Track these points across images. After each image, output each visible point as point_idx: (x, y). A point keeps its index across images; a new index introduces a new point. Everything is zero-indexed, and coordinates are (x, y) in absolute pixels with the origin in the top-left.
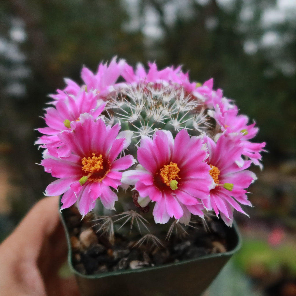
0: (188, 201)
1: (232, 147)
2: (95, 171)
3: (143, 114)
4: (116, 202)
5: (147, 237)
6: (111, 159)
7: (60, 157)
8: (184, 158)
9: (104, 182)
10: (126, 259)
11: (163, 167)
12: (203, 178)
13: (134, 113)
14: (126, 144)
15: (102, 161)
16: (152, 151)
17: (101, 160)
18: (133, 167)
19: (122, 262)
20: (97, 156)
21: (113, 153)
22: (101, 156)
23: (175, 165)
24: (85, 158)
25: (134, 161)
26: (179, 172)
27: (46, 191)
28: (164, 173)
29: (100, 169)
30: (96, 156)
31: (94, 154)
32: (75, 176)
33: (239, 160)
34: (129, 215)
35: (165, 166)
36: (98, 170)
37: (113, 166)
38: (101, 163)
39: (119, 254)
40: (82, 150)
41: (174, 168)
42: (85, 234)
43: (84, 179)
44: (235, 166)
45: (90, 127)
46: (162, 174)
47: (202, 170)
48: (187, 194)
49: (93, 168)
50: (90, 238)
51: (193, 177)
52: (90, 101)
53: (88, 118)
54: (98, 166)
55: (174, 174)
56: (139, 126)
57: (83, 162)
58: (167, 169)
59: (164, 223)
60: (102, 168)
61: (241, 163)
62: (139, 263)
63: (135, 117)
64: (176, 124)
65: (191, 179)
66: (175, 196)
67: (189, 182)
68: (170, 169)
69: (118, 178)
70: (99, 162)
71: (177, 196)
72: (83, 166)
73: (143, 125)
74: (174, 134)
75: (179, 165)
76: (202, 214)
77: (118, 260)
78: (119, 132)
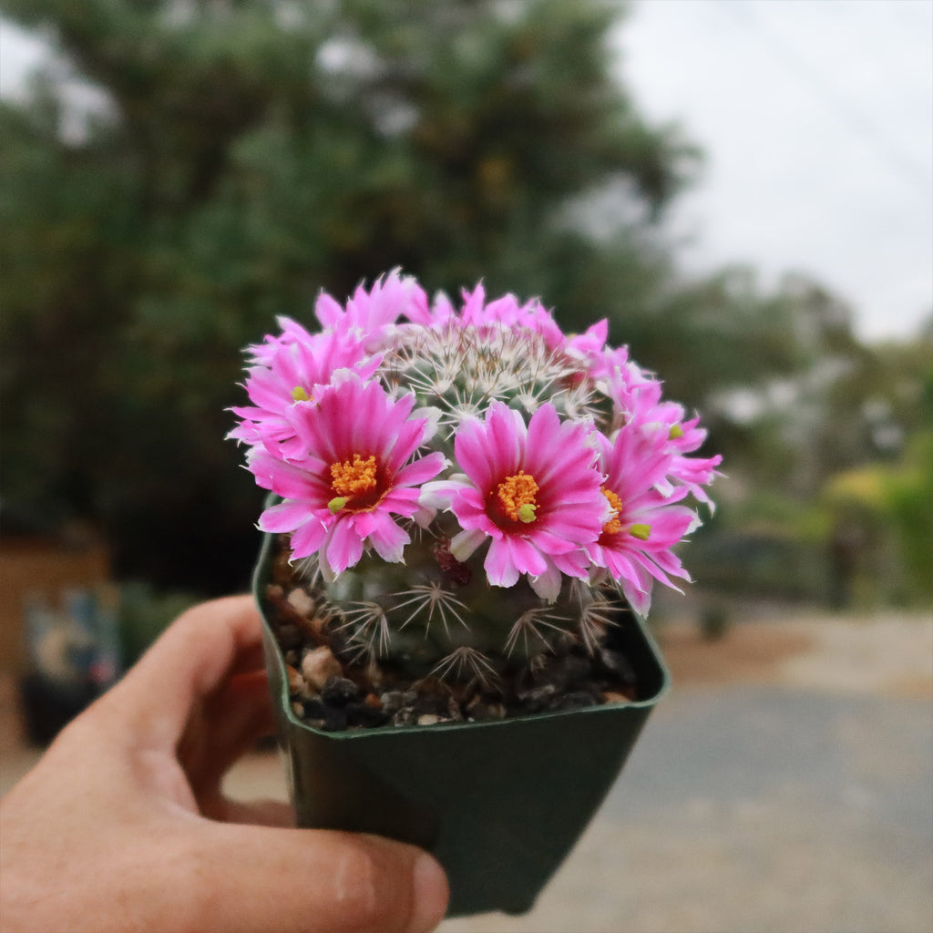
0: (557, 547)
1: (648, 454)
2: (360, 491)
3: (460, 384)
4: (406, 546)
5: (461, 656)
6: (393, 467)
7: (288, 460)
8: (547, 466)
9: (381, 508)
10: (410, 709)
11: (504, 482)
12: (588, 501)
13: (441, 379)
14: (427, 435)
15: (375, 470)
16: (483, 443)
17: (372, 467)
18: (445, 476)
19: (401, 715)
20: (365, 458)
21: (399, 452)
22: (373, 459)
23: (529, 478)
24: (338, 464)
25: (446, 463)
26: (537, 492)
27: (259, 522)
28: (506, 492)
29: (371, 487)
30: (361, 459)
31: (359, 456)
32: (315, 501)
33: (661, 483)
34: (426, 596)
35: (508, 478)
36: (366, 488)
37: (397, 481)
38: (372, 474)
39: (393, 698)
40: (331, 449)
41: (527, 483)
42: (315, 659)
43: (338, 502)
44: (656, 496)
45: (351, 398)
46: (501, 494)
47: (585, 485)
48: (554, 534)
49: (354, 485)
50: (325, 667)
51: (565, 502)
52: (349, 350)
53: (347, 380)
54: (368, 479)
55: (528, 494)
56: (454, 402)
57: (334, 471)
58: (514, 484)
59: (507, 586)
60: (375, 482)
61: (666, 490)
62: (439, 719)
63: (442, 386)
64: (529, 402)
65: (562, 507)
66: (529, 540)
67: (558, 513)
68: (519, 486)
69: (411, 498)
70: (369, 471)
71: (533, 540)
72: (334, 479)
73: (462, 402)
74: (527, 418)
75: (537, 480)
76: (584, 574)
77: (392, 711)
78: (412, 411)
